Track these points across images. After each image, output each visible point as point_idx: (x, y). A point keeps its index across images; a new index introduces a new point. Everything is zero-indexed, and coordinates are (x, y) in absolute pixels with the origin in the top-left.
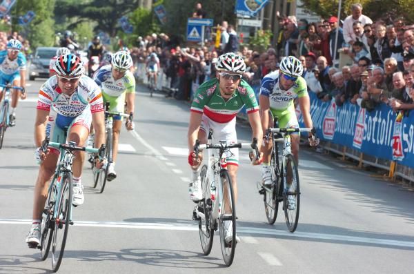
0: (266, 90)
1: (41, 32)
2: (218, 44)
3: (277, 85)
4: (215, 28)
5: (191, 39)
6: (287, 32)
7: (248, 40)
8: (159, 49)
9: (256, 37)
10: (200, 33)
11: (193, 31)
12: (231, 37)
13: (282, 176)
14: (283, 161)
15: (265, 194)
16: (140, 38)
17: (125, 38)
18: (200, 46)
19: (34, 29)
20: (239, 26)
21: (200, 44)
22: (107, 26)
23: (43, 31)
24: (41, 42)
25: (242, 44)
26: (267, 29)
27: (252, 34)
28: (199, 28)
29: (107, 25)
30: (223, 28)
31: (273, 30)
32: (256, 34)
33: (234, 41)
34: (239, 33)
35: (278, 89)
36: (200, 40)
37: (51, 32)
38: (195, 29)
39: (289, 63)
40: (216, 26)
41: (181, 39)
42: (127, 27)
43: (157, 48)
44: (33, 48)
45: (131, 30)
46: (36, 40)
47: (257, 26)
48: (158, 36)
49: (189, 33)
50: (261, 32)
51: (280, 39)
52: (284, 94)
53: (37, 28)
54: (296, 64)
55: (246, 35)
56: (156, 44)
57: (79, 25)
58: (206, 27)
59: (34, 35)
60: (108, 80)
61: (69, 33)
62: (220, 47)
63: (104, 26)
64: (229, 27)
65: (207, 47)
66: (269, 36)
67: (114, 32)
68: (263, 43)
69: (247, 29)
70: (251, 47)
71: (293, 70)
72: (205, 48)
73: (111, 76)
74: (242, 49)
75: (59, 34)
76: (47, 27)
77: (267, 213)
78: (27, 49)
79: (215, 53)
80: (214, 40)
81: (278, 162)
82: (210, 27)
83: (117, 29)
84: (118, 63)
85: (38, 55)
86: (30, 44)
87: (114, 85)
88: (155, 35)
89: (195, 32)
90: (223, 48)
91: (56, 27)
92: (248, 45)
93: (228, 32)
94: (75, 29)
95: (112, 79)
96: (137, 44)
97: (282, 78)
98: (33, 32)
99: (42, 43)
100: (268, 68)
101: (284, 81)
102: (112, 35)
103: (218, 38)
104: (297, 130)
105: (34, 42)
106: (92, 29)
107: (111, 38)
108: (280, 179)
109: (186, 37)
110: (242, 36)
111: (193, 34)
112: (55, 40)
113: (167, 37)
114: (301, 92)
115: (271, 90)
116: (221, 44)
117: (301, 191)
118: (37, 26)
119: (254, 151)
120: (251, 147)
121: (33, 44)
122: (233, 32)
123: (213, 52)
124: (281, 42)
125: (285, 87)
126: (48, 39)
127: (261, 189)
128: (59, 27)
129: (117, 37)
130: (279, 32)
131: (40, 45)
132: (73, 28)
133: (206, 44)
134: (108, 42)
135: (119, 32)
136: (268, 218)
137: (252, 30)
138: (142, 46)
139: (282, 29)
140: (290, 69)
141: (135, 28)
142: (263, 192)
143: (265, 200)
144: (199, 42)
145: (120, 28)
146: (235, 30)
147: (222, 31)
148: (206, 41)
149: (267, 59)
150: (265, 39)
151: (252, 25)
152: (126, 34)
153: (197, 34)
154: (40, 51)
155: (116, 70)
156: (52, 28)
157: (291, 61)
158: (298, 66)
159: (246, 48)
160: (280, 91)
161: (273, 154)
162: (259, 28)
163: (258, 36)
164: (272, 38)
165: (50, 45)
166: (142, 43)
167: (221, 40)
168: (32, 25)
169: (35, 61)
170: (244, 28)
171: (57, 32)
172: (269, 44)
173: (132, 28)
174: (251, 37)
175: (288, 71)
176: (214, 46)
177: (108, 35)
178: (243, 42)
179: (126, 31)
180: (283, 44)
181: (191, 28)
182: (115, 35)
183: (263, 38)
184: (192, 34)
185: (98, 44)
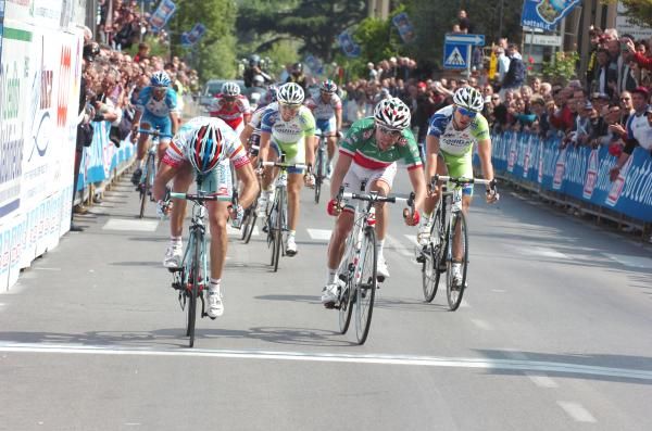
0: (436, 129)
1: (216, 57)
2: (493, 74)
3: (450, 125)
4: (487, 48)
5: (451, 65)
6: (601, 54)
7: (541, 68)
8: (401, 81)
9: (552, 63)
10: (464, 57)
11: (453, 53)
12: (514, 62)
13: (447, 239)
14: (450, 218)
15: (424, 262)
16: (371, 64)
17: (347, 65)
18: (465, 77)
19: (206, 51)
20: (527, 45)
21: (465, 73)
22: (319, 47)
23: (219, 54)
24: (215, 73)
25: (530, 73)
26: (571, 50)
27: (547, 58)
28: (463, 48)
29: (319, 45)
30: (501, 50)
31: (579, 50)
32: (553, 57)
33: (518, 69)
34: (526, 56)
35: (451, 129)
36: (464, 68)
37: (231, 57)
38: (456, 50)
39: (465, 94)
40: (491, 45)
41: (435, 67)
42: (350, 48)
43: (397, 79)
44: (203, 81)
45: (357, 52)
46: (208, 69)
47: (554, 44)
48: (398, 61)
49: (447, 57)
50: (561, 55)
51: (591, 65)
52: (458, 135)
53: (209, 50)
54: (474, 95)
55: (538, 59)
56: (395, 74)
57: (275, 46)
58: (473, 47)
59: (205, 61)
60: (278, 123)
61: (257, 58)
62: (496, 78)
63: (314, 46)
64: (510, 47)
65: (477, 78)
66: (573, 61)
67: (330, 56)
68: (565, 71)
69: (538, 49)
70: (546, 79)
71: (470, 101)
72: (474, 80)
73: (280, 116)
74: (531, 82)
75: (244, 60)
76: (225, 49)
77: (425, 287)
78: (193, 82)
79: (489, 87)
80: (487, 67)
81: (444, 222)
82: (480, 47)
83: (334, 51)
84: (285, 97)
85: (209, 92)
86: (199, 75)
87: (286, 128)
88: (394, 60)
89: (456, 55)
90: (500, 80)
91: (239, 48)
92: (540, 75)
93: (507, 54)
94: (269, 51)
95: (282, 122)
96: (366, 74)
97: (457, 112)
98: (205, 56)
99: (218, 73)
100: (573, 111)
101: (458, 117)
102: (328, 61)
103: (493, 65)
104: (472, 182)
105: (205, 71)
106: (295, 52)
107: (326, 65)
108: (445, 243)
109: (442, 63)
110: (530, 61)
111: (454, 58)
112: (238, 69)
113: (413, 63)
114: (481, 134)
115: (443, 130)
116: (497, 74)
117: (470, 258)
118: (211, 47)
119: (410, 209)
120: (406, 203)
121: (203, 75)
122: (517, 55)
123: (486, 85)
124: (593, 69)
125: (460, 125)
126: (227, 67)
127: (419, 255)
128: (245, 48)
129: (335, 64)
130: (590, 54)
131: (214, 76)
132: (266, 50)
133: (474, 74)
134: (320, 71)
135: (338, 55)
136: (426, 294)
137: (546, 51)
138: (374, 77)
139: (595, 49)
140: (466, 101)
141: (362, 48)
142: (421, 260)
143: (424, 270)
144: (462, 70)
145: (340, 50)
146: (520, 52)
147: (498, 53)
148: (475, 68)
149: (572, 97)
150: (567, 65)
151: (547, 44)
152: (350, 59)
153: (460, 58)
154: (211, 85)
155: (285, 107)
156: (232, 49)
157: (468, 91)
158: (477, 98)
159: (538, 80)
160: (454, 132)
161: (438, 212)
162: (557, 49)
163: (556, 60)
164: (578, 64)
165: (228, 78)
166: (374, 72)
167: (498, 67)
168: (203, 45)
169: (204, 100)
170: (535, 48)
171: (240, 57)
172: (574, 74)
173: (358, 49)
174: (545, 63)
175: (464, 104)
176: (488, 76)
177: (320, 61)
178: (532, 70)
179: (349, 55)
180: (596, 73)
181: (450, 48)
182: (332, 60)
183: (565, 64)
184: (451, 58)
185: (300, 74)
